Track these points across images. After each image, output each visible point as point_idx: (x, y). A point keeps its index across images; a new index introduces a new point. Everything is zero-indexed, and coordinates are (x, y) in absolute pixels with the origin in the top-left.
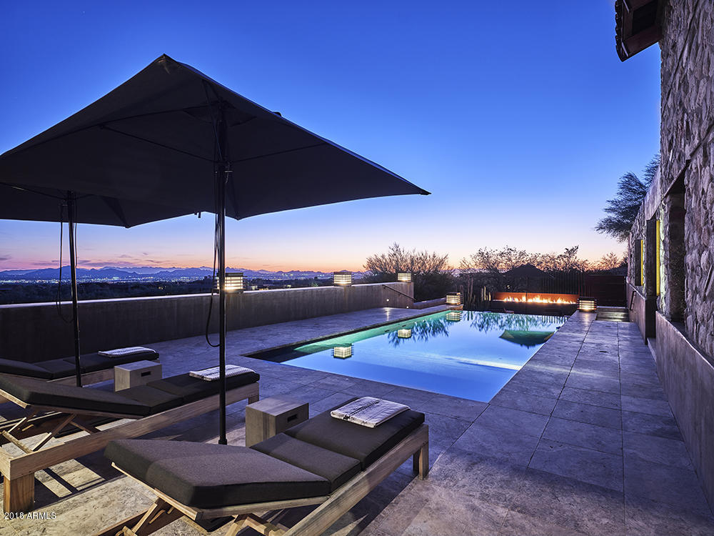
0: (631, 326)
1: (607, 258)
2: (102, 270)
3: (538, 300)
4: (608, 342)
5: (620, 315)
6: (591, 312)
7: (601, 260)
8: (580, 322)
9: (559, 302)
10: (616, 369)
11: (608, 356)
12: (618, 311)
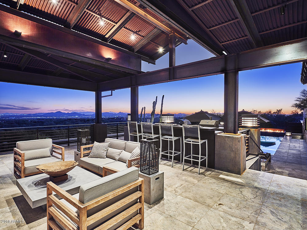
0: (303, 141)
1: (294, 111)
2: (71, 113)
3: (269, 131)
4: (297, 145)
5: (300, 137)
6: (290, 136)
7: (291, 113)
8: (286, 139)
9: (277, 131)
10: (300, 151)
11: (297, 148)
12: (299, 135)
